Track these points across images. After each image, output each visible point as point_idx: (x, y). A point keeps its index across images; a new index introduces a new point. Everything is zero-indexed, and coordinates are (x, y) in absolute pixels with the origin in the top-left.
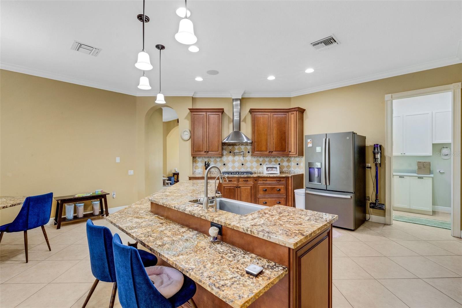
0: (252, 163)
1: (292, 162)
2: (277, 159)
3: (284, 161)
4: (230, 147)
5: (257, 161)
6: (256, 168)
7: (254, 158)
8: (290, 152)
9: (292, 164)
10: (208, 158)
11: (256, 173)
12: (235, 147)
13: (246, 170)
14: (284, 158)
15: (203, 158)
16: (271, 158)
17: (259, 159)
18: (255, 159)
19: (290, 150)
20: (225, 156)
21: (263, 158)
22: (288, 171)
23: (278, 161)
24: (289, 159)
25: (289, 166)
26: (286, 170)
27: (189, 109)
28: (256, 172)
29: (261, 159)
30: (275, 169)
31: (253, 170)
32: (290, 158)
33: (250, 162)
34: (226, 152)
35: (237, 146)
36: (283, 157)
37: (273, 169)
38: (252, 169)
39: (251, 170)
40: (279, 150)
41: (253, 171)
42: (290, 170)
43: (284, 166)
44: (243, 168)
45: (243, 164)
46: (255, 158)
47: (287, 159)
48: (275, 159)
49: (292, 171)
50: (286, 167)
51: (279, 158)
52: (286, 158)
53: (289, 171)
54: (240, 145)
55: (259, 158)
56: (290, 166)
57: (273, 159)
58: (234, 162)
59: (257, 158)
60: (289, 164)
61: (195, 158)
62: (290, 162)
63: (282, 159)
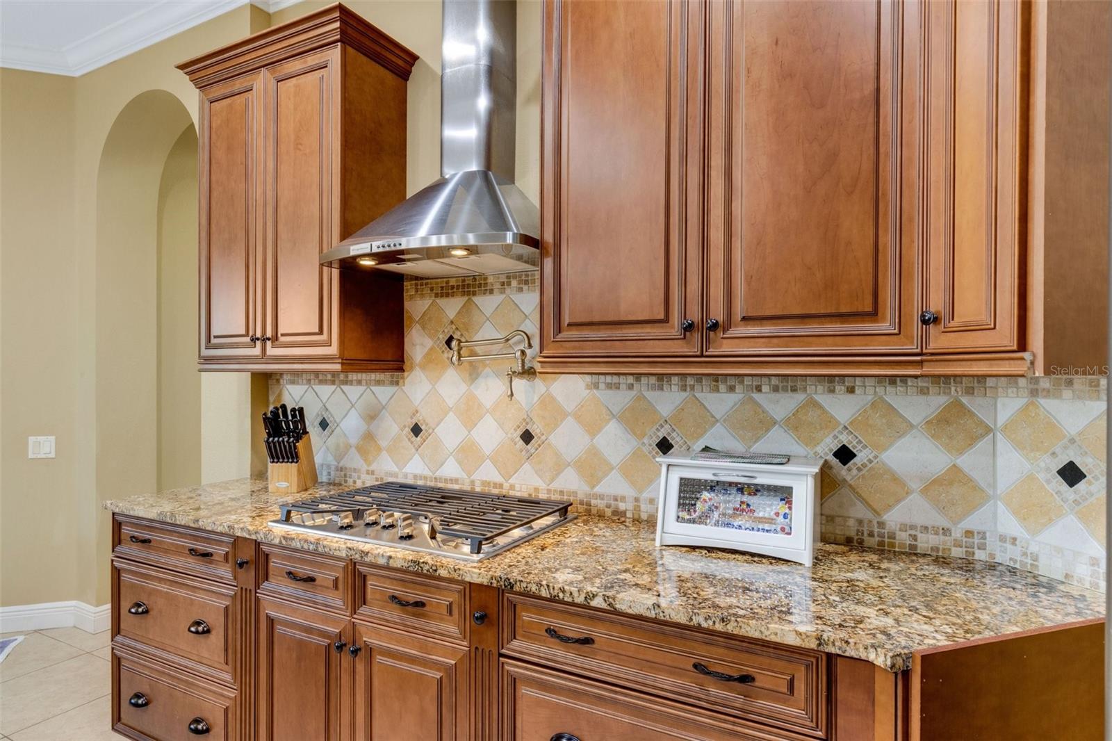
0: (593, 429)
1: (1001, 440)
2: (823, 399)
3: (898, 426)
4: (452, 307)
5: (632, 420)
6: (627, 470)
7: (609, 386)
8: (936, 320)
9: (1000, 462)
10: (333, 383)
11: (623, 514)
12: (478, 300)
13: (552, 480)
14: (896, 398)
15: (309, 381)
16: (759, 389)
17: (651, 395)
18: (621, 399)
19: (936, 303)
20: (423, 367)
21: (684, 388)
22: (946, 531)
23: (828, 422)
24: (957, 404)
25: (955, 476)
26: (919, 520)
27: (182, 67)
28: (622, 506)
29: (668, 401)
30: (767, 507)
31: (598, 489)
32: (970, 391)
33: (578, 417)
34: (429, 343)
35: (491, 292)
36: (893, 380)
37: (754, 501)
38: (593, 480)
39: (586, 488)
40: (797, 311)
41: (602, 497)
42: (967, 524)
43: (895, 479)
44: (527, 466)
45: (527, 437)
46: (617, 386)
47: (937, 401)
48: (800, 397)
49: (1003, 539)
50: (925, 491)
51: (840, 388)
52: (924, 391)
53: (957, 533)
54: (514, 283)
55: (653, 388)
56: (976, 488)
57: (780, 405)
58: (470, 413)
59: (631, 387)
60: (966, 461)
61: (278, 381)
62: (973, 440)
63: (874, 405)
